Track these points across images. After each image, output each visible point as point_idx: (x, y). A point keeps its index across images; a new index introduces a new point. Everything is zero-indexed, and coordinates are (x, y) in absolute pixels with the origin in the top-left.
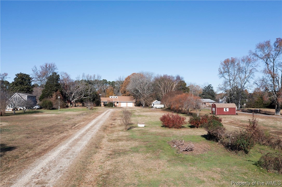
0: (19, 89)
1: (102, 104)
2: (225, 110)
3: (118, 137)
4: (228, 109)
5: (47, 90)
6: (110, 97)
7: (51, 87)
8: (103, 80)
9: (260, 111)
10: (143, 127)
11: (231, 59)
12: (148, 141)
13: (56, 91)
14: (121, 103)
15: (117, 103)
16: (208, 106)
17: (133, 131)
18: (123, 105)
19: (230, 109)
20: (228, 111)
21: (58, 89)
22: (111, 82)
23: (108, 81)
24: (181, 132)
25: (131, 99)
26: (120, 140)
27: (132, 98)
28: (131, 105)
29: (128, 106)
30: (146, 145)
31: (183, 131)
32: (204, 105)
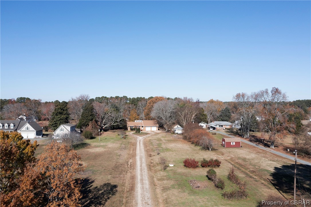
0: (59, 119)
1: (129, 128)
2: (232, 144)
3: (162, 177)
4: (234, 143)
5: (84, 120)
6: (136, 122)
7: (87, 117)
8: (124, 96)
9: (263, 141)
10: (173, 167)
11: (241, 94)
12: (178, 181)
13: (92, 120)
14: (146, 127)
15: (142, 127)
16: (224, 129)
17: (168, 171)
18: (148, 129)
19: (236, 143)
20: (234, 144)
21: (93, 119)
22: (131, 98)
23: (128, 97)
24: (195, 172)
25: (155, 124)
26: (163, 180)
27: (155, 122)
28: (155, 129)
29: (152, 130)
30: (177, 183)
31: (197, 171)
32: (221, 127)
